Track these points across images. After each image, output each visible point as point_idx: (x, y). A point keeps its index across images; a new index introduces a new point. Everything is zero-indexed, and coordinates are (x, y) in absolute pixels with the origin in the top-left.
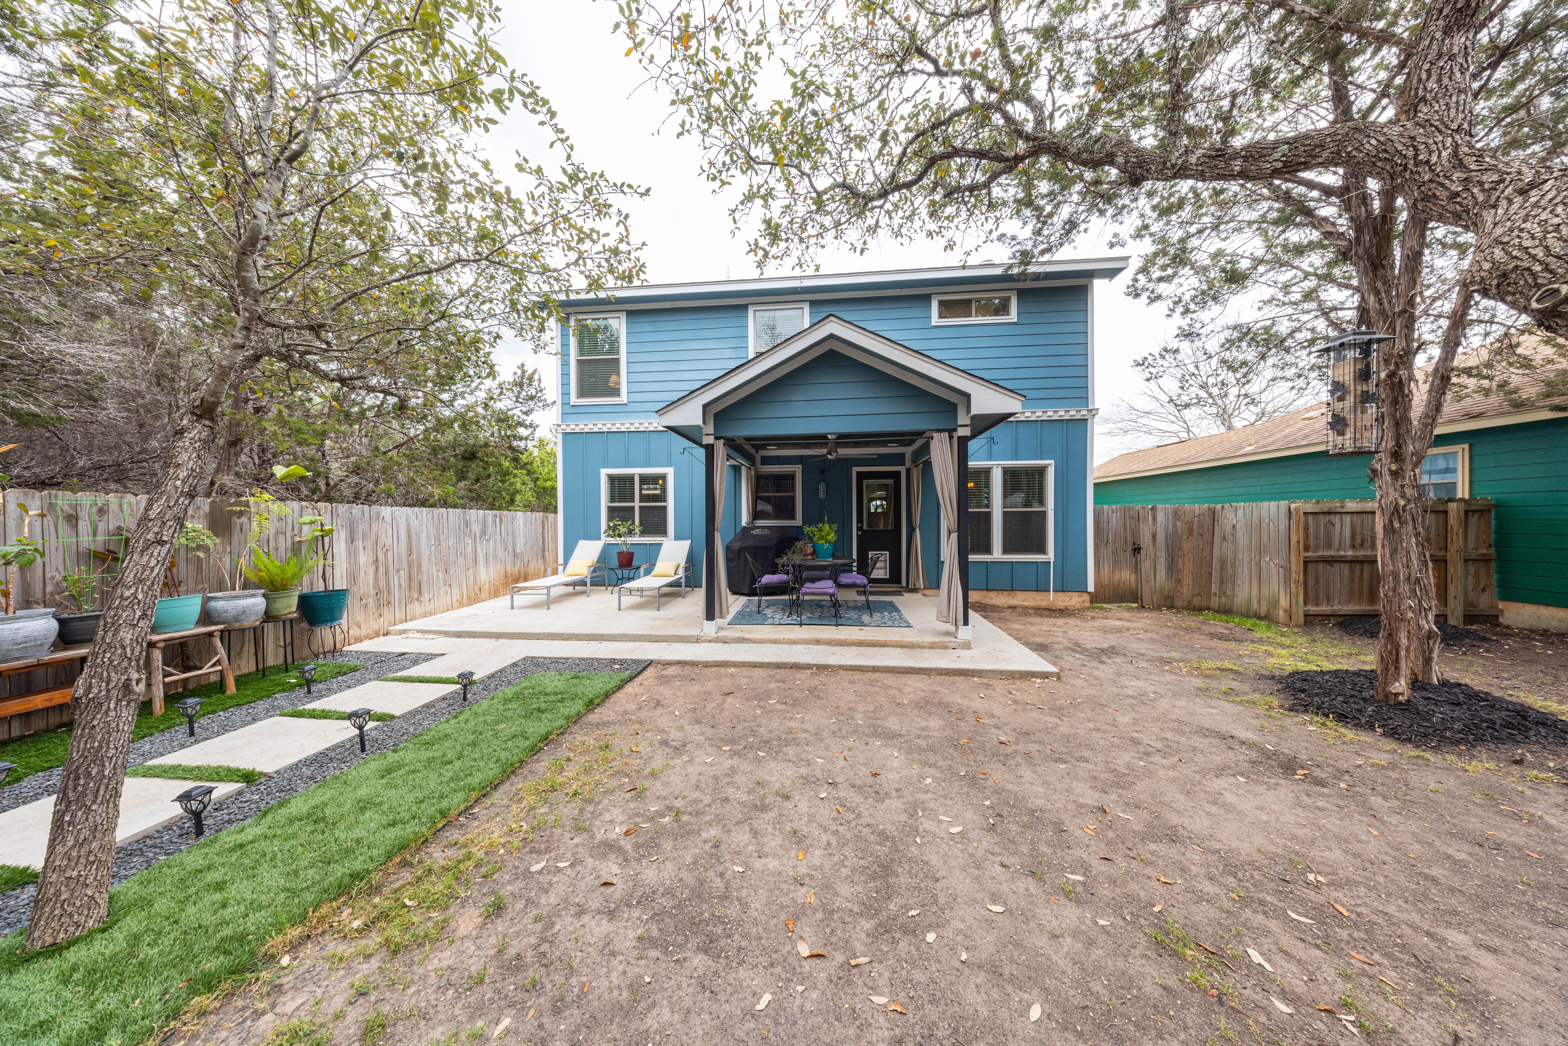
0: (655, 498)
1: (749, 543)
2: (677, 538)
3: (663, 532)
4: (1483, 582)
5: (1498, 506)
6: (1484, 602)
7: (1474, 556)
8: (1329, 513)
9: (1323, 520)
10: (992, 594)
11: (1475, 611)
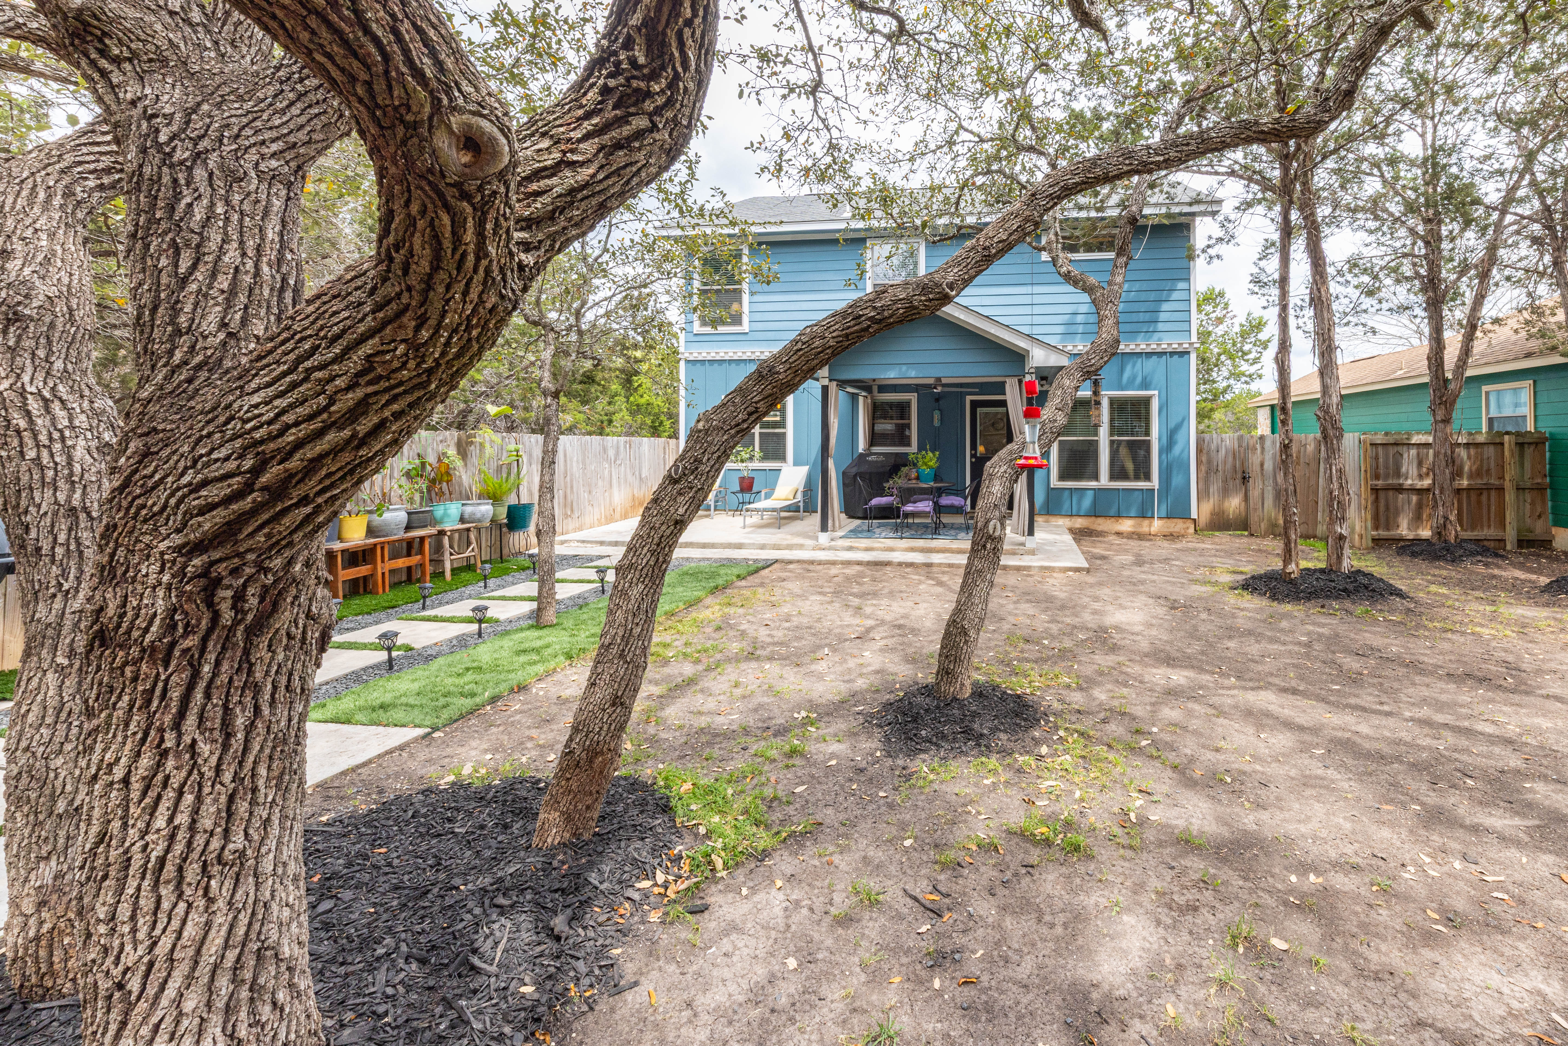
0: (775, 425)
1: (864, 468)
2: (796, 463)
3: (782, 458)
4: (1539, 510)
5: (1553, 438)
6: (1539, 528)
7: (1528, 484)
8: (1396, 444)
9: (1392, 450)
10: (1100, 520)
11: (1531, 537)
